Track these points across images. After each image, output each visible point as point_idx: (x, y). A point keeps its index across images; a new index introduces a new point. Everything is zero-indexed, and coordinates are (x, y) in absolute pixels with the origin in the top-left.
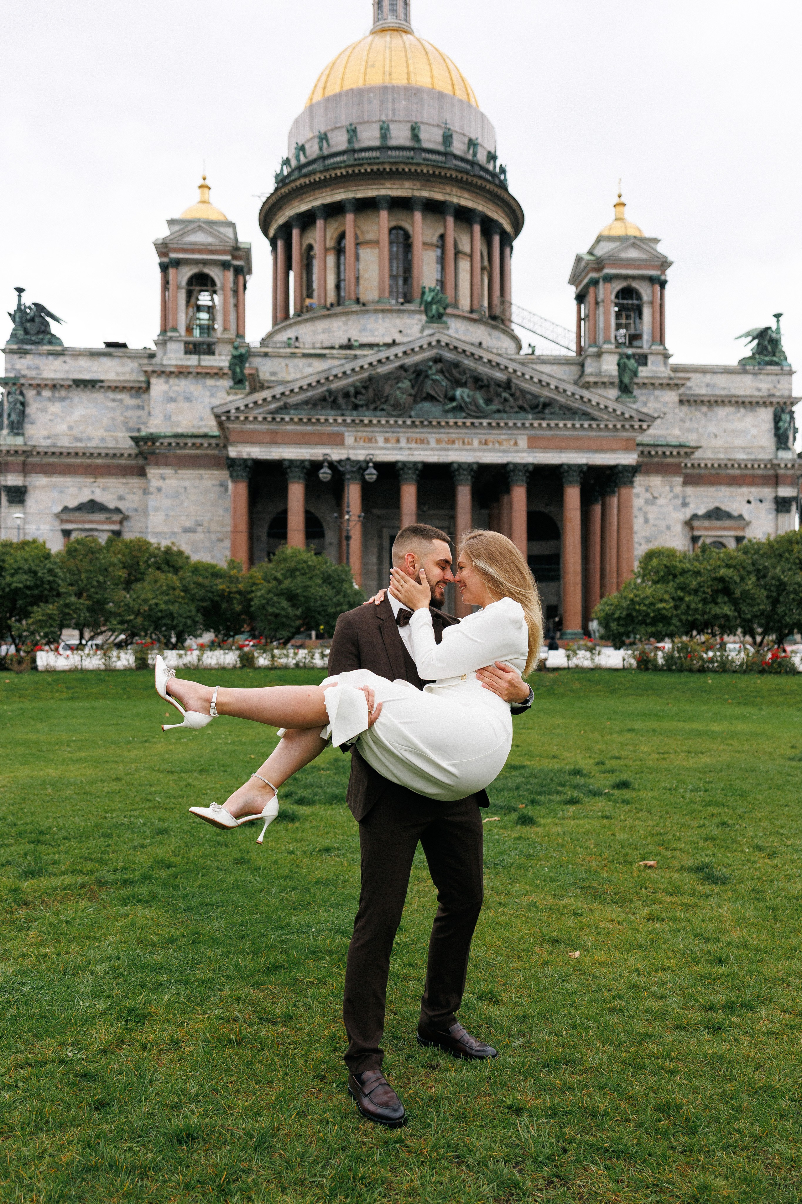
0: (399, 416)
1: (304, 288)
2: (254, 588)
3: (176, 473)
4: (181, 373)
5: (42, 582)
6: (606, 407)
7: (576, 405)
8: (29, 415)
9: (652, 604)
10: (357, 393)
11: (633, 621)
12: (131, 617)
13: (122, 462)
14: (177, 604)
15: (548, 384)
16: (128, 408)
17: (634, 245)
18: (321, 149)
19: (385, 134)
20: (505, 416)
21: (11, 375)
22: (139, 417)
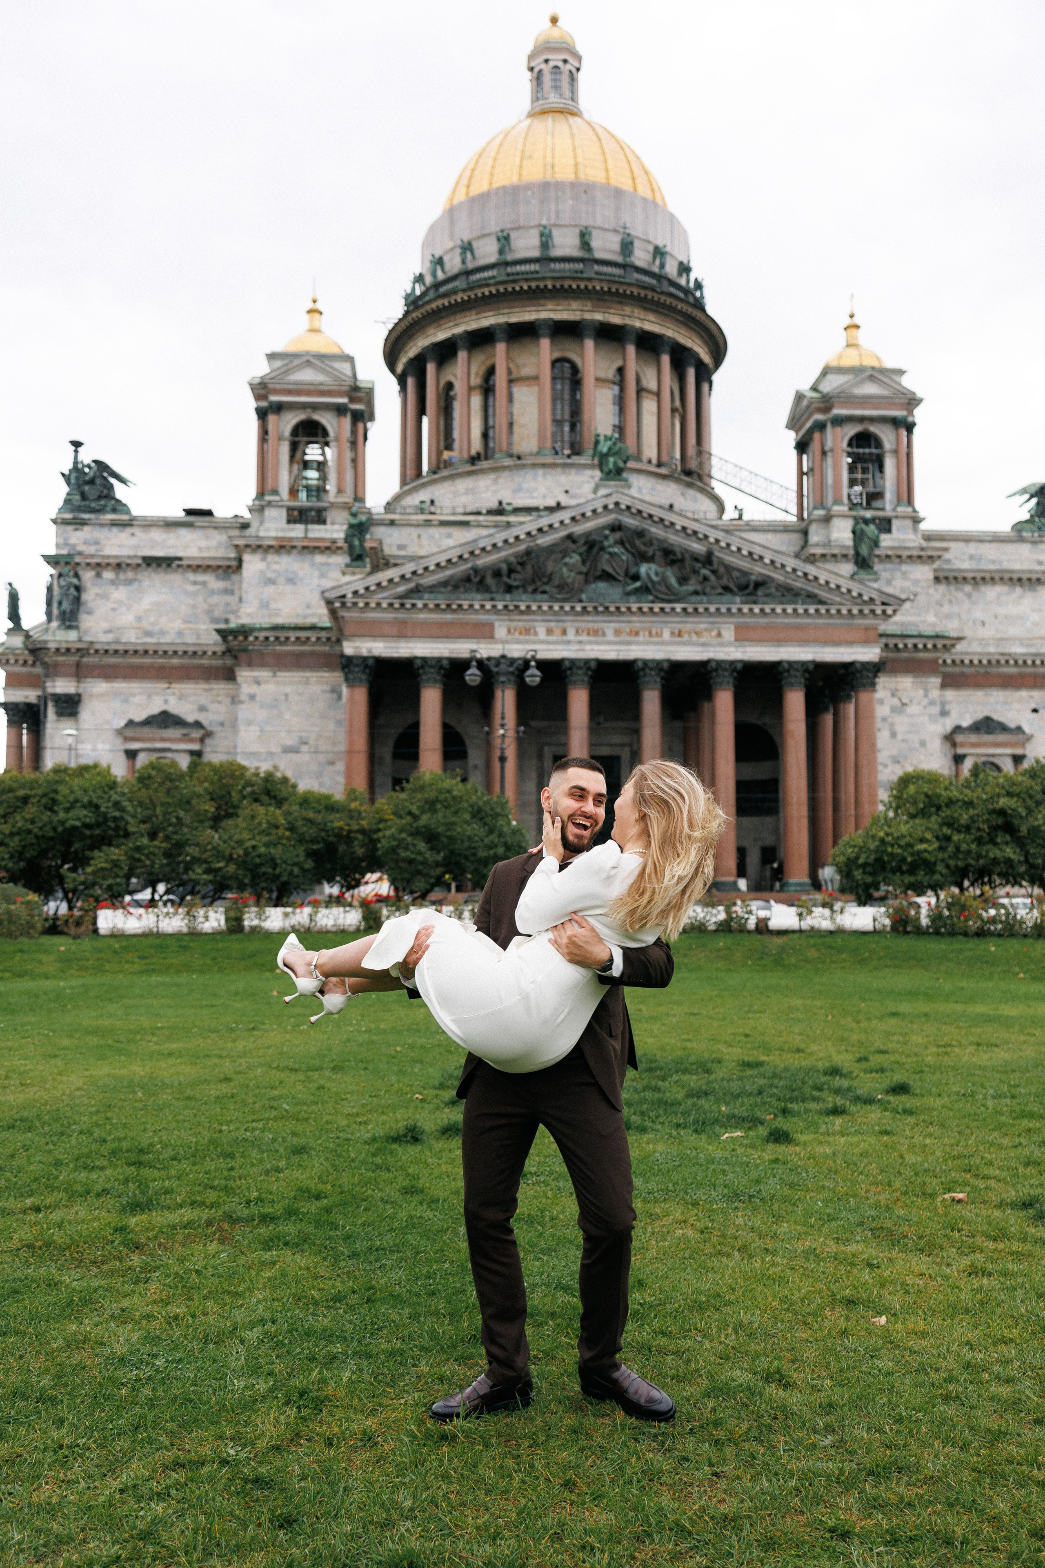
0: (565, 600)
1: (442, 438)
2: (381, 826)
3: (275, 676)
4: (283, 547)
5: (106, 819)
6: (838, 587)
7: (798, 584)
8: (86, 603)
9: (909, 845)
10: (511, 571)
11: (883, 868)
12: (221, 865)
13: (205, 662)
14: (280, 847)
15: (761, 558)
16: (212, 592)
17: (872, 378)
18: (463, 262)
19: (546, 240)
20: (705, 599)
21: (64, 552)
22: (227, 604)
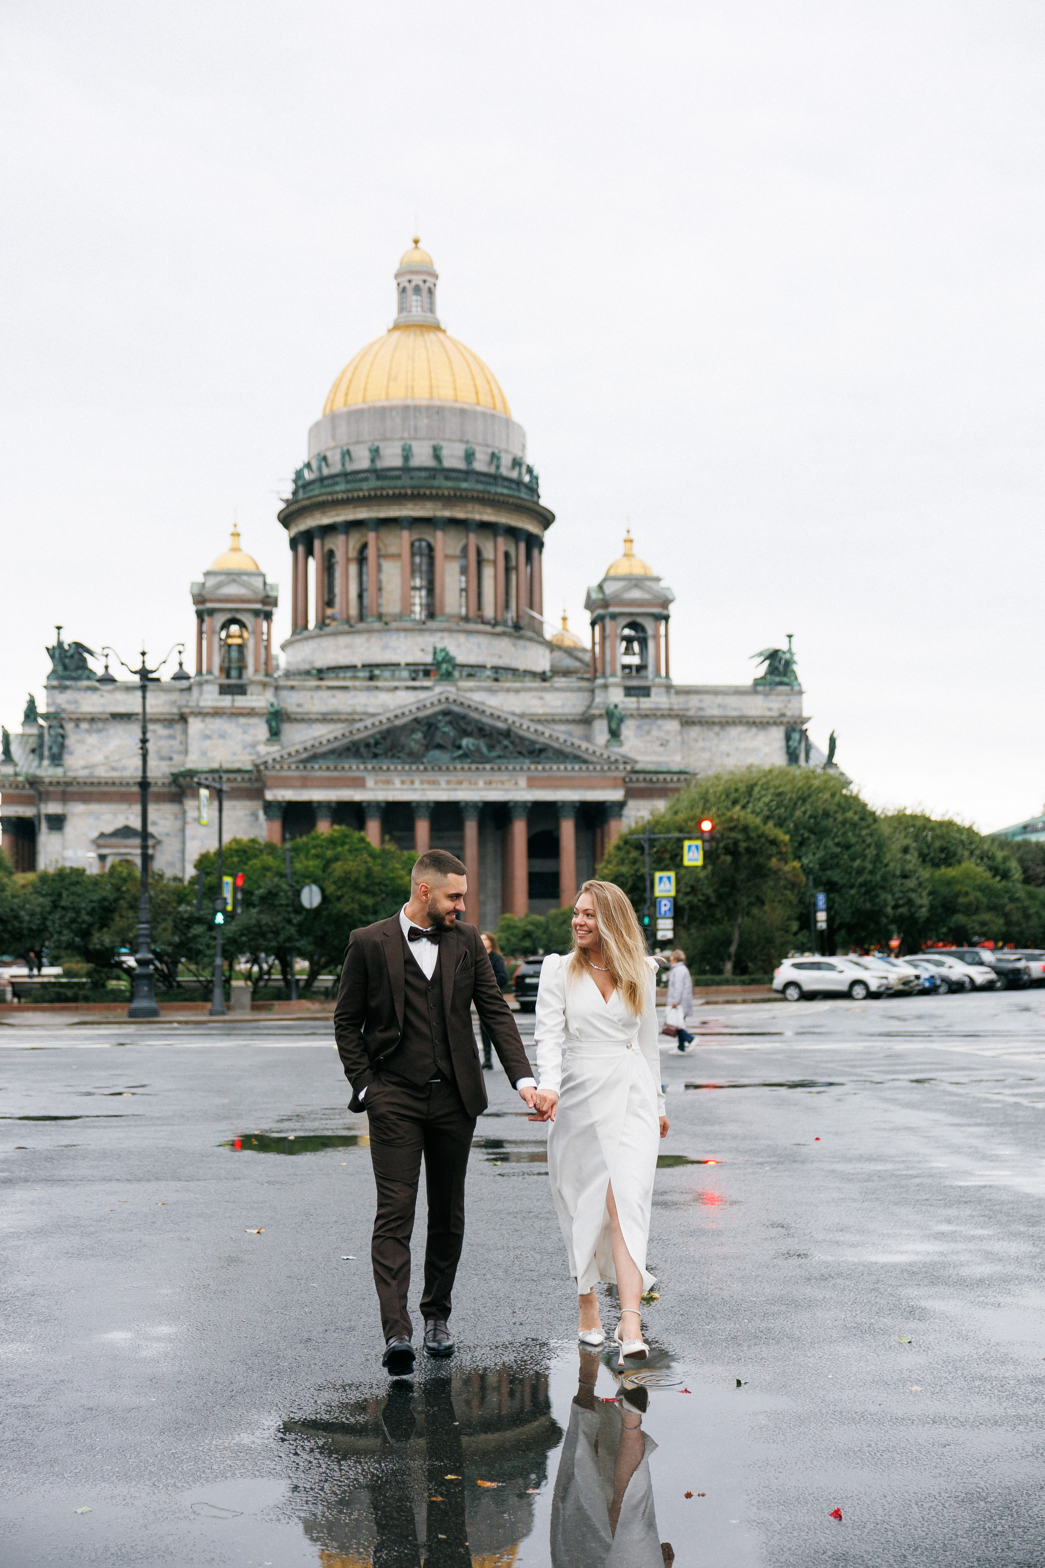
0: (413, 763)
1: (326, 591)
4: (217, 713)
6: (594, 752)
7: (568, 750)
8: (68, 746)
10: (377, 743)
15: (543, 733)
17: (636, 586)
18: (343, 465)
19: (407, 453)
20: (505, 761)
21: (52, 710)
22: (171, 746)
